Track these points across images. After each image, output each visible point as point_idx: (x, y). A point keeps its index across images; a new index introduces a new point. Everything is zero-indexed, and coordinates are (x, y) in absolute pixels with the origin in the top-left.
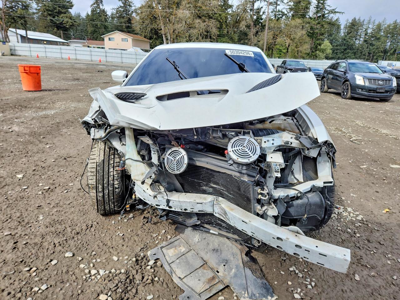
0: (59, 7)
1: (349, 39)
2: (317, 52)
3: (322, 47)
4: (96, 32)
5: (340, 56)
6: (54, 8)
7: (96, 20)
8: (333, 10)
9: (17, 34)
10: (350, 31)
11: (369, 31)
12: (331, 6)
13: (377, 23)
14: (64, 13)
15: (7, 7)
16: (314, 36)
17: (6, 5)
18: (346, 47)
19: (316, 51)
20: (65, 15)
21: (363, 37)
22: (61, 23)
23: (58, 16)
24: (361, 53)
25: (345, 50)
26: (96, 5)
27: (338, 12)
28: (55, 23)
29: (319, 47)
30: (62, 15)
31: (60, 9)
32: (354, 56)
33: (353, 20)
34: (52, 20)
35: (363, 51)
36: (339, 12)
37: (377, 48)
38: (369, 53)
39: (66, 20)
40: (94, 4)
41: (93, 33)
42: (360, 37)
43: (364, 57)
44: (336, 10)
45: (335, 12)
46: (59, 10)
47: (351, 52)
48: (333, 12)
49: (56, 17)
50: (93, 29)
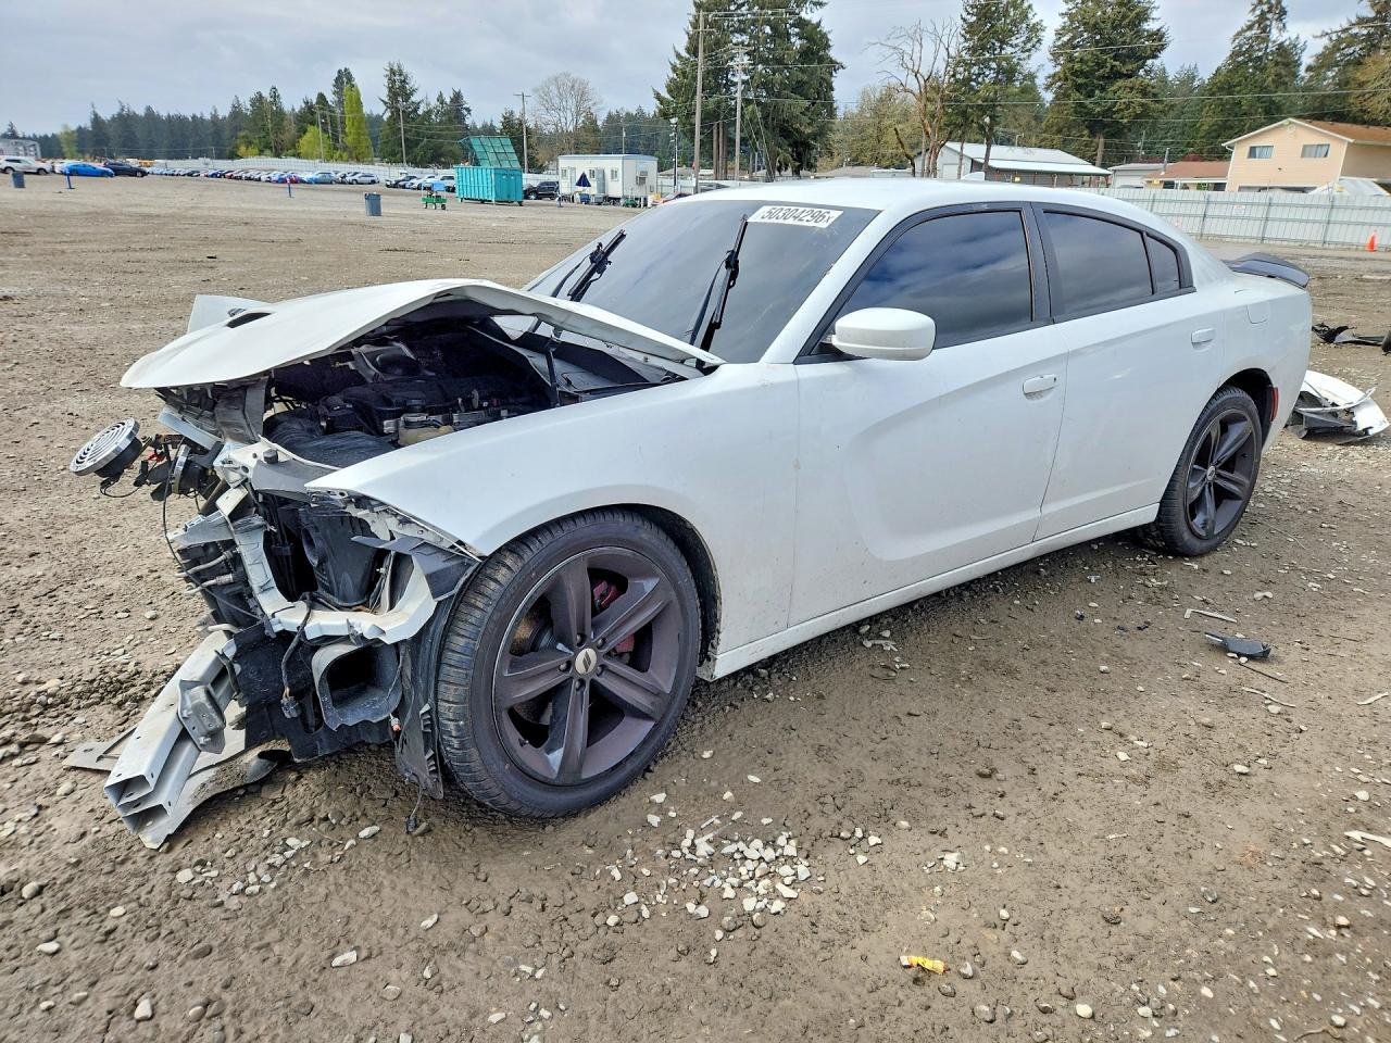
0: (1115, 58)
4: (1231, 128)
6: (1098, 64)
7: (1239, 84)
9: (962, 156)
14: (1126, 75)
15: (957, 81)
17: (954, 76)
20: (1128, 82)
22: (1108, 112)
23: (1103, 89)
26: (1255, 31)
28: (1089, 113)
30: (1120, 83)
31: (1117, 63)
34: (1081, 105)
39: (1126, 97)
40: (1250, 28)
41: (1214, 134)
46: (1113, 66)
49: (1097, 92)
50: (1218, 119)
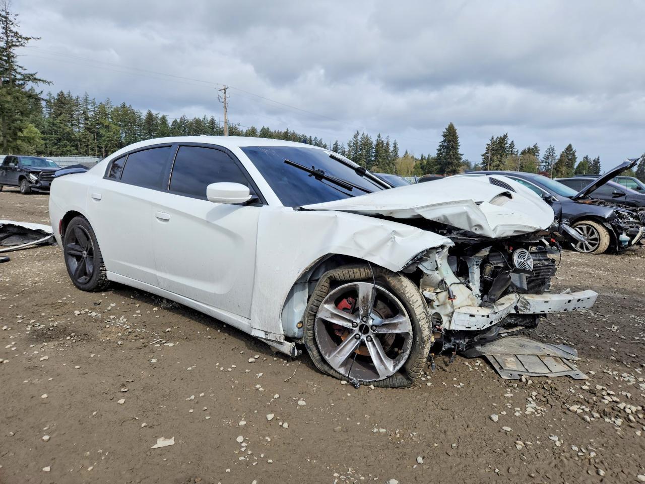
1: (61, 123)
2: (19, 142)
3: (25, 133)
5: (53, 149)
8: (32, 75)
10: (59, 112)
11: (91, 114)
12: (24, 68)
13: (98, 103)
16: (5, 113)
18: (59, 136)
19: (15, 140)
21: (83, 122)
24: (87, 146)
25: (59, 140)
27: (40, 80)
29: (20, 134)
32: (76, 151)
33: (59, 95)
35: (89, 143)
36: (43, 81)
37: (109, 141)
38: (100, 148)
42: (79, 123)
43: (93, 152)
44: (37, 76)
45: (35, 79)
47: (71, 144)
48: (31, 77)
